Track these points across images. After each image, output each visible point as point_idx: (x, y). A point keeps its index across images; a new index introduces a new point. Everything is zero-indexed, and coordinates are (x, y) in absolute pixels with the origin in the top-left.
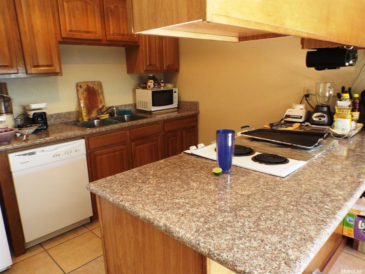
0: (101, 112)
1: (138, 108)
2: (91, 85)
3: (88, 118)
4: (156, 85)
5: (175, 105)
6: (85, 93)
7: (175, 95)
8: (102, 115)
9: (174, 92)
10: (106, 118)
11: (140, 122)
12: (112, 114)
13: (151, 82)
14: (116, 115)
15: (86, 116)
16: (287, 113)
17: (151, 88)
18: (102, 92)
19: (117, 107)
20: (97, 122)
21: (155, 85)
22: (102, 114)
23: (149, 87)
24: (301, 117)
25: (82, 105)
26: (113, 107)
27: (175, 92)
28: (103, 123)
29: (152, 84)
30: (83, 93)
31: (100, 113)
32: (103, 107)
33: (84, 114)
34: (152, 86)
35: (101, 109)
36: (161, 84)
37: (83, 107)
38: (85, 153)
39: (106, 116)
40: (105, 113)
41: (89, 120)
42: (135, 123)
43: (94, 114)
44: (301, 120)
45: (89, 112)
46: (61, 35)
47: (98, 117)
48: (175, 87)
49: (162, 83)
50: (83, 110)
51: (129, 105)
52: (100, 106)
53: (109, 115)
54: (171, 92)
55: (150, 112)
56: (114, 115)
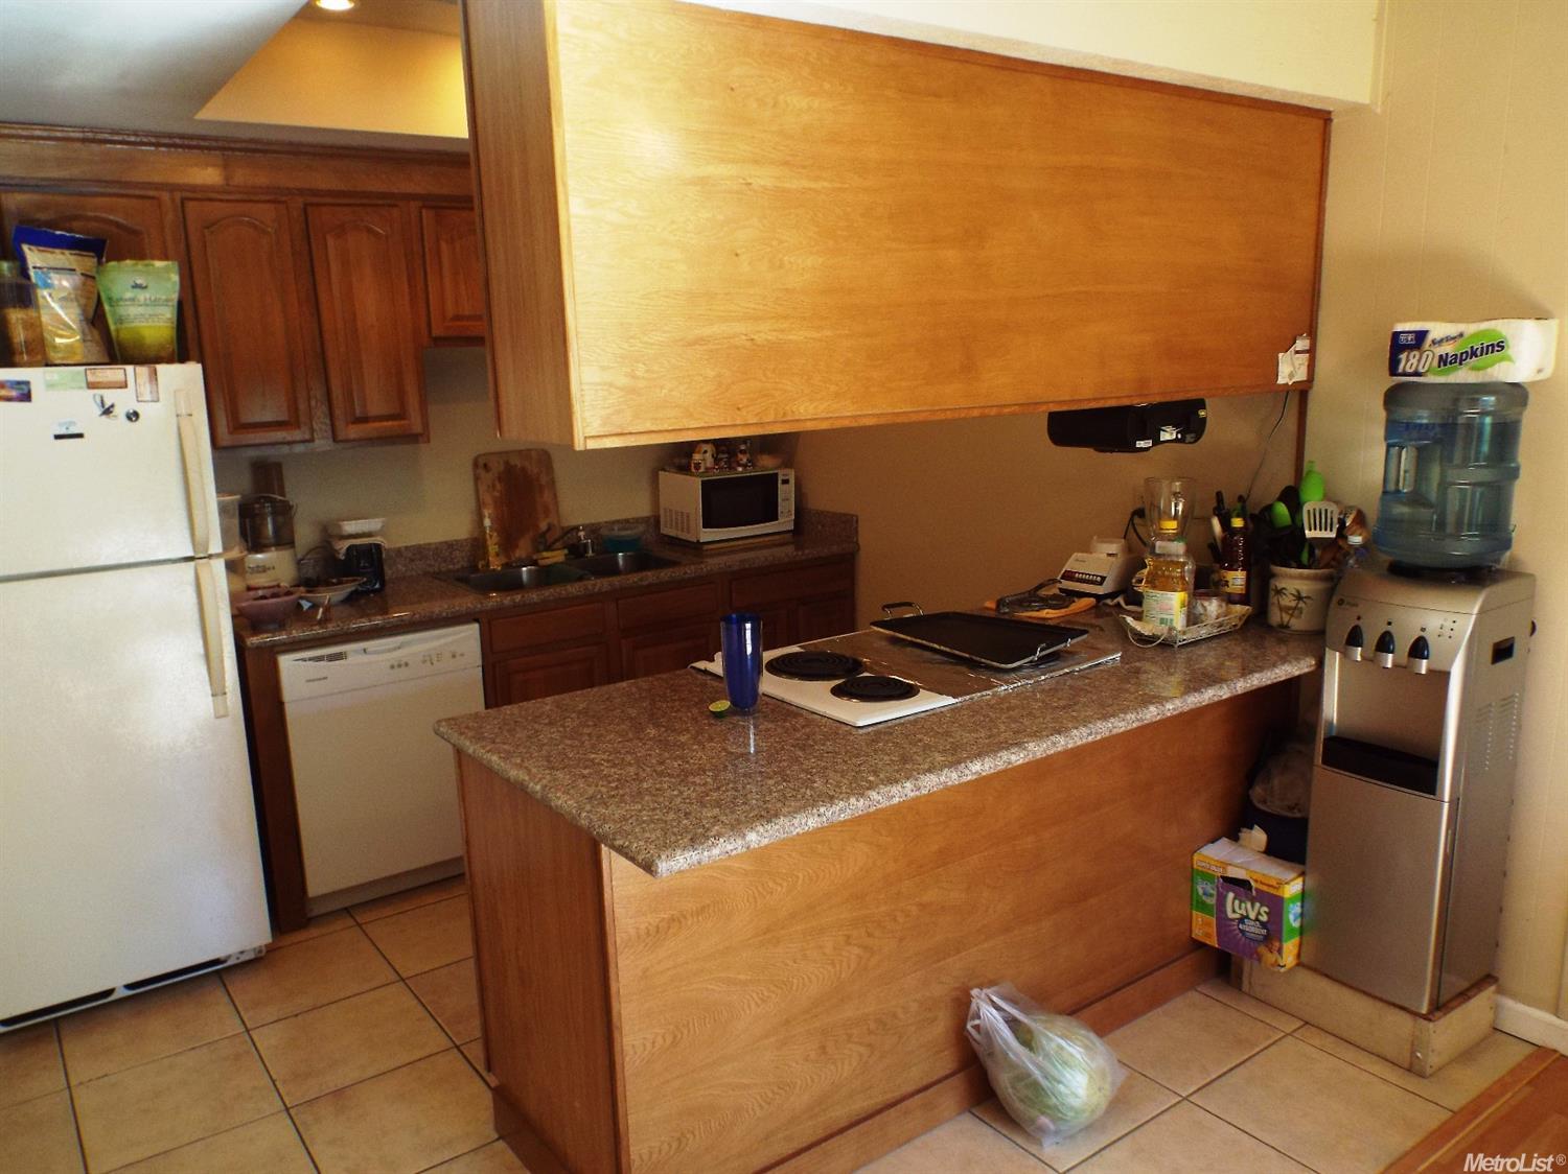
0: (544, 543)
1: (665, 530)
2: (516, 461)
3: (504, 560)
4: (721, 459)
5: (785, 522)
6: (498, 486)
7: (786, 495)
8: (545, 554)
9: (780, 482)
10: (556, 563)
11: (665, 574)
12: (576, 550)
13: (705, 452)
14: (590, 553)
15: (497, 555)
16: (1067, 567)
17: (702, 470)
18: (552, 483)
19: (593, 530)
20: (529, 571)
21: (716, 460)
22: (549, 548)
23: (697, 466)
24: (1103, 578)
25: (487, 522)
26: (576, 529)
27: (786, 482)
28: (545, 576)
29: (708, 455)
30: (494, 486)
31: (541, 547)
32: (549, 529)
33: (493, 548)
34: (710, 461)
35: (544, 533)
36: (740, 456)
37: (490, 527)
38: (480, 662)
39: (557, 556)
40: (558, 545)
41: (506, 565)
42: (650, 577)
43: (521, 552)
44: (1100, 590)
45: (508, 544)
46: (430, 332)
47: (535, 557)
48: (788, 464)
49: (742, 452)
50: (488, 537)
51: (637, 521)
52: (543, 526)
53: (566, 551)
54: (769, 483)
55: (697, 548)
56: (586, 551)
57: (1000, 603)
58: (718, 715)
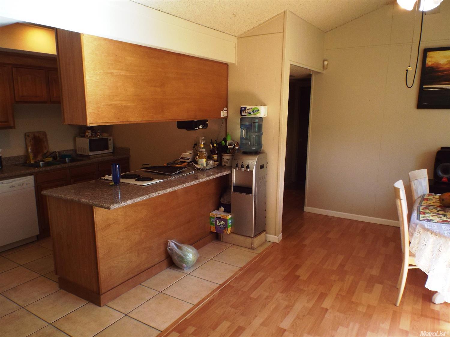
0: (45, 156)
1: (78, 152)
2: (37, 135)
3: (35, 161)
4: (93, 134)
5: (110, 150)
6: (32, 141)
7: (110, 143)
8: (47, 159)
9: (109, 140)
10: (50, 161)
11: (79, 163)
12: (55, 158)
13: (89, 132)
14: (58, 159)
15: (33, 159)
16: (181, 157)
17: (89, 137)
18: (47, 140)
19: (59, 152)
20: (42, 163)
21: (92, 135)
22: (47, 157)
23: (87, 136)
24: (189, 158)
25: (30, 150)
26: (56, 152)
27: (110, 140)
28: (47, 164)
29: (90, 133)
30: (31, 141)
31: (45, 157)
32: (47, 152)
33: (31, 157)
34: (90, 135)
35: (46, 154)
36: (98, 133)
37: (31, 152)
38: (34, 185)
39: (50, 159)
40: (49, 157)
41: (35, 162)
42: (73, 164)
43: (39, 158)
44: (189, 161)
45: (35, 156)
46: (15, 100)
47: (43, 160)
48: (110, 135)
49: (98, 132)
50: (30, 154)
51: (70, 150)
52: (45, 151)
53: (52, 158)
54: (106, 140)
55: (88, 157)
56: (57, 158)
57: (167, 164)
58: (111, 186)
